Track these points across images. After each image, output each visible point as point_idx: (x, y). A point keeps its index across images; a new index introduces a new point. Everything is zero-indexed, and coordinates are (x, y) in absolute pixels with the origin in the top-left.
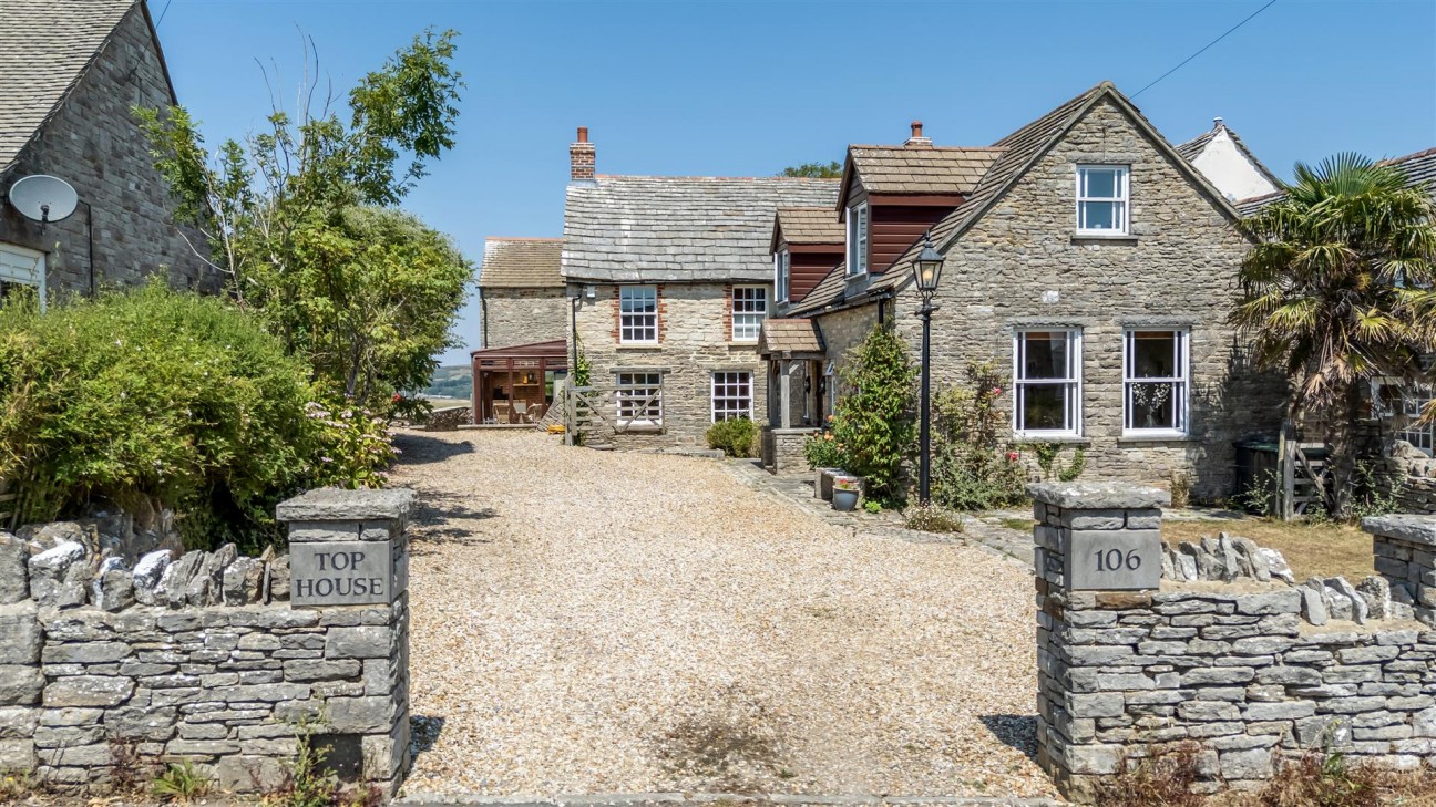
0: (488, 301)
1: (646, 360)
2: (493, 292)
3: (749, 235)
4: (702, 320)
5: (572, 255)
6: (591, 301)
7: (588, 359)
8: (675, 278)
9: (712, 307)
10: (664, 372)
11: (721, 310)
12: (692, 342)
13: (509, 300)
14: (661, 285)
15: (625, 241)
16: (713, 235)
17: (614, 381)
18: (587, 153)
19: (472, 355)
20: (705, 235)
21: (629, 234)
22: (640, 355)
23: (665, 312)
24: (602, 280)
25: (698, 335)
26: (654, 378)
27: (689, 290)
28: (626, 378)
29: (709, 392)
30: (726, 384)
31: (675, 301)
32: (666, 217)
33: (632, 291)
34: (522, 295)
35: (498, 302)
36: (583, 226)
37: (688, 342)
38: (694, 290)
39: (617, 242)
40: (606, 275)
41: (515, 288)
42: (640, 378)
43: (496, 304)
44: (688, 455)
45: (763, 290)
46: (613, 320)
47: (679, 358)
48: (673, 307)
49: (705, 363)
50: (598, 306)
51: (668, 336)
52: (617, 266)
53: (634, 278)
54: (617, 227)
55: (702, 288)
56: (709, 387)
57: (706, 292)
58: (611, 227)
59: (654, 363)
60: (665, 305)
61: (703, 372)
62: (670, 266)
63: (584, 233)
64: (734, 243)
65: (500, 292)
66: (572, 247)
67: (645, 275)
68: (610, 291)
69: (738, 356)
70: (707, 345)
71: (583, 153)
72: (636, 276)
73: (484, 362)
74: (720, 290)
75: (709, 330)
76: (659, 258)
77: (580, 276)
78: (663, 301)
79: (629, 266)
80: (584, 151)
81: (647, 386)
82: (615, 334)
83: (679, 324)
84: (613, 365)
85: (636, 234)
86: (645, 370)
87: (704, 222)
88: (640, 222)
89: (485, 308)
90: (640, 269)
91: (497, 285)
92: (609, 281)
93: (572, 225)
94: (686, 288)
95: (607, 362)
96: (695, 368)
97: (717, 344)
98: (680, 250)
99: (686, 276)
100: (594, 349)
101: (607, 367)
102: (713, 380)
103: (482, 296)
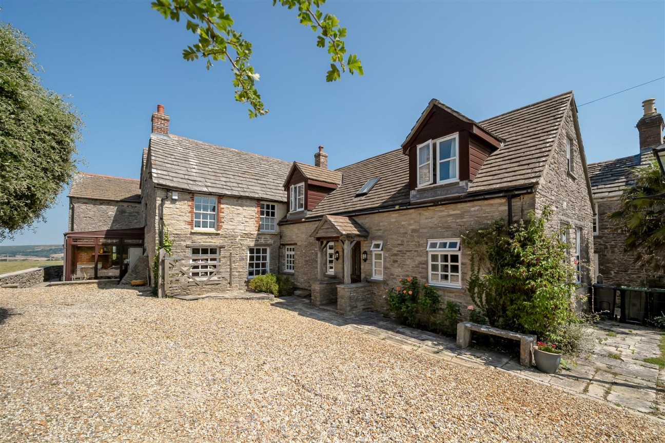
0: (76, 205)
1: (210, 240)
2: (80, 200)
3: (262, 179)
4: (244, 218)
5: (159, 172)
6: (174, 201)
7: (171, 238)
8: (230, 193)
9: (249, 212)
10: (220, 248)
11: (254, 214)
12: (238, 231)
13: (92, 206)
14: (221, 197)
15: (194, 170)
16: (244, 176)
17: (189, 252)
18: (164, 120)
19: (65, 235)
20: (240, 175)
21: (196, 167)
22: (206, 237)
23: (223, 213)
24: (183, 189)
25: (241, 227)
26: (213, 251)
27: (237, 201)
28: (195, 251)
29: (247, 259)
30: (255, 255)
31: (229, 206)
32: (216, 163)
33: (202, 198)
34: (101, 204)
35: (84, 206)
36: (165, 158)
37: (236, 231)
38: (240, 201)
39: (189, 169)
40: (186, 187)
41: (97, 200)
42: (205, 251)
43: (80, 208)
44: (250, 299)
45: (274, 206)
46: (190, 215)
47: (230, 240)
48: (227, 209)
49: (245, 243)
50: (178, 204)
51: (225, 226)
52: (191, 182)
53: (204, 190)
54: (187, 162)
55: (244, 201)
56: (247, 256)
57: (246, 203)
58: (183, 162)
59: (215, 242)
60: (223, 208)
61: (244, 248)
62: (225, 187)
63: (166, 161)
64: (256, 181)
65: (85, 201)
66: (158, 167)
67: (211, 190)
68: (188, 196)
69: (263, 239)
70: (246, 232)
71: (161, 119)
72: (205, 189)
73: (76, 240)
74: (254, 203)
75: (248, 225)
76: (217, 182)
77: (167, 184)
78: (222, 206)
79: (200, 184)
80: (163, 118)
81: (209, 256)
82: (190, 223)
83: (231, 220)
84: (189, 243)
85: (200, 168)
86: (209, 246)
87: (237, 169)
88: (201, 162)
89: (73, 209)
90: (207, 186)
91: (83, 196)
92: (188, 190)
93: (156, 155)
94: (235, 200)
95: (184, 241)
96: (239, 245)
97: (252, 233)
98: (228, 180)
99: (236, 193)
100: (175, 232)
101: (184, 244)
102: (248, 252)
103: (71, 203)
